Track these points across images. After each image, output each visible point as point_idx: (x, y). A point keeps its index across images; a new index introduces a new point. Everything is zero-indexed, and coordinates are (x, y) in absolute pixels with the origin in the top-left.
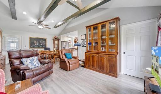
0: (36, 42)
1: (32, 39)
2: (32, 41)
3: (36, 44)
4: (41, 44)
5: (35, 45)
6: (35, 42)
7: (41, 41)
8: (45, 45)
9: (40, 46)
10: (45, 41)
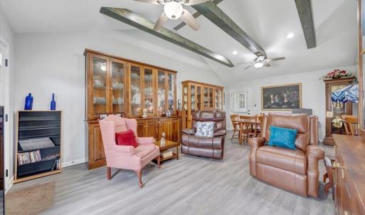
0: (274, 96)
1: (265, 90)
2: (265, 95)
3: (274, 100)
4: (286, 101)
5: (272, 102)
6: (272, 96)
7: (286, 92)
8: (298, 101)
9: (284, 104)
10: (298, 90)
